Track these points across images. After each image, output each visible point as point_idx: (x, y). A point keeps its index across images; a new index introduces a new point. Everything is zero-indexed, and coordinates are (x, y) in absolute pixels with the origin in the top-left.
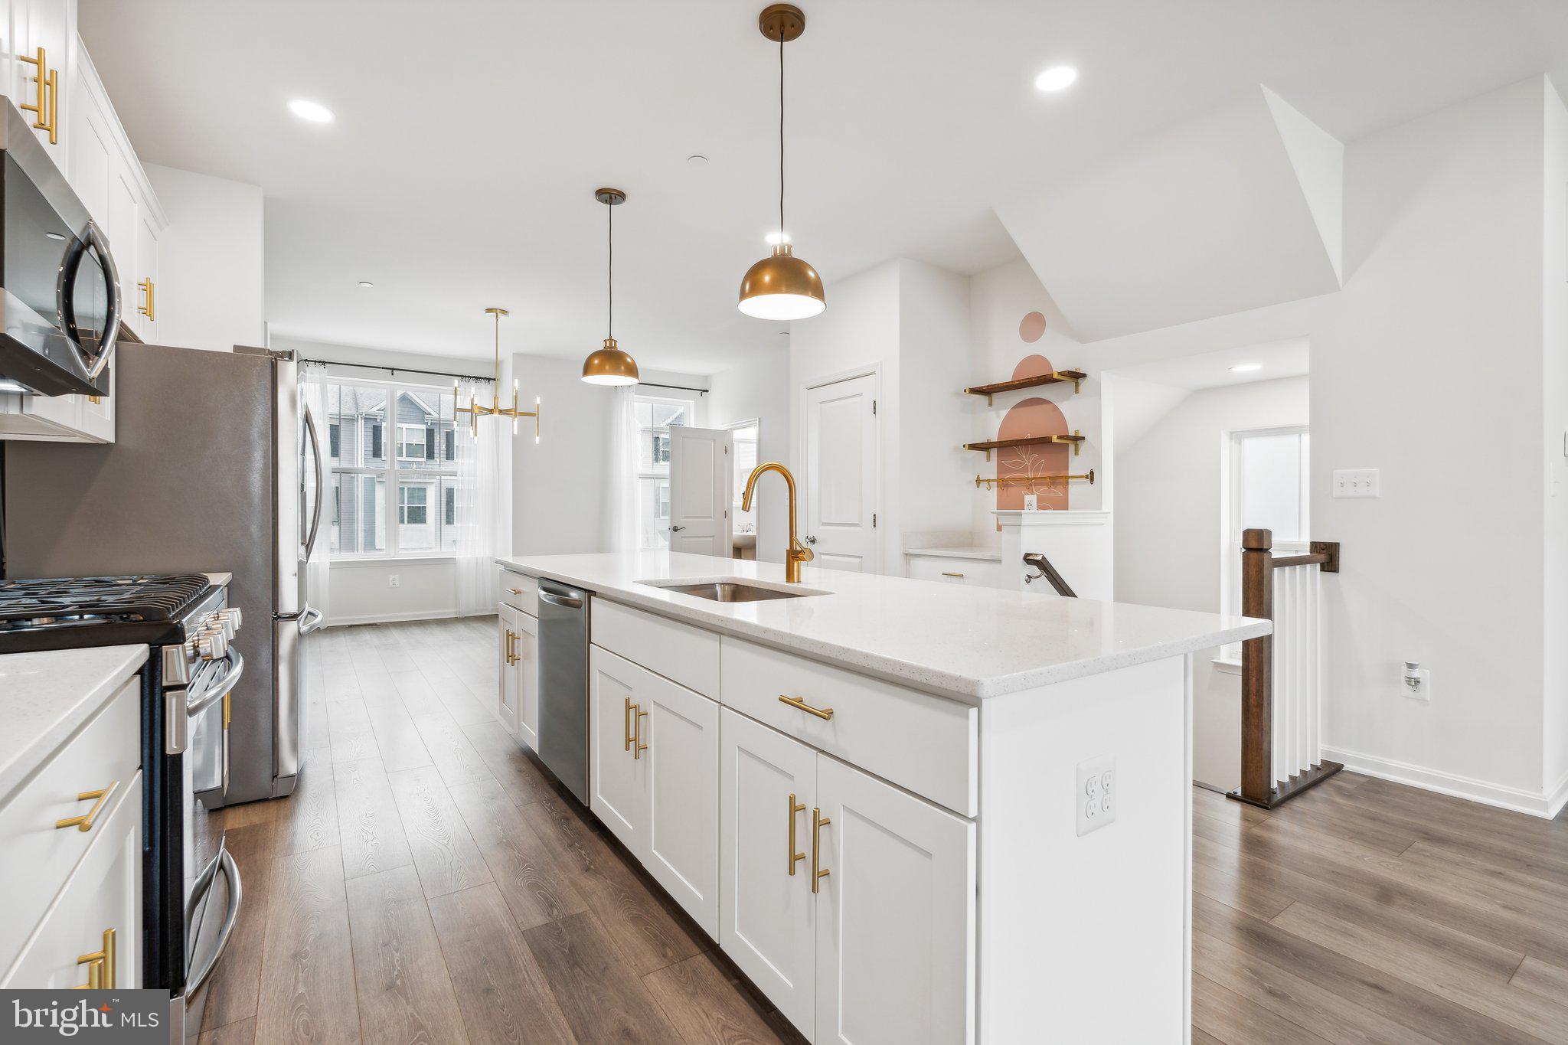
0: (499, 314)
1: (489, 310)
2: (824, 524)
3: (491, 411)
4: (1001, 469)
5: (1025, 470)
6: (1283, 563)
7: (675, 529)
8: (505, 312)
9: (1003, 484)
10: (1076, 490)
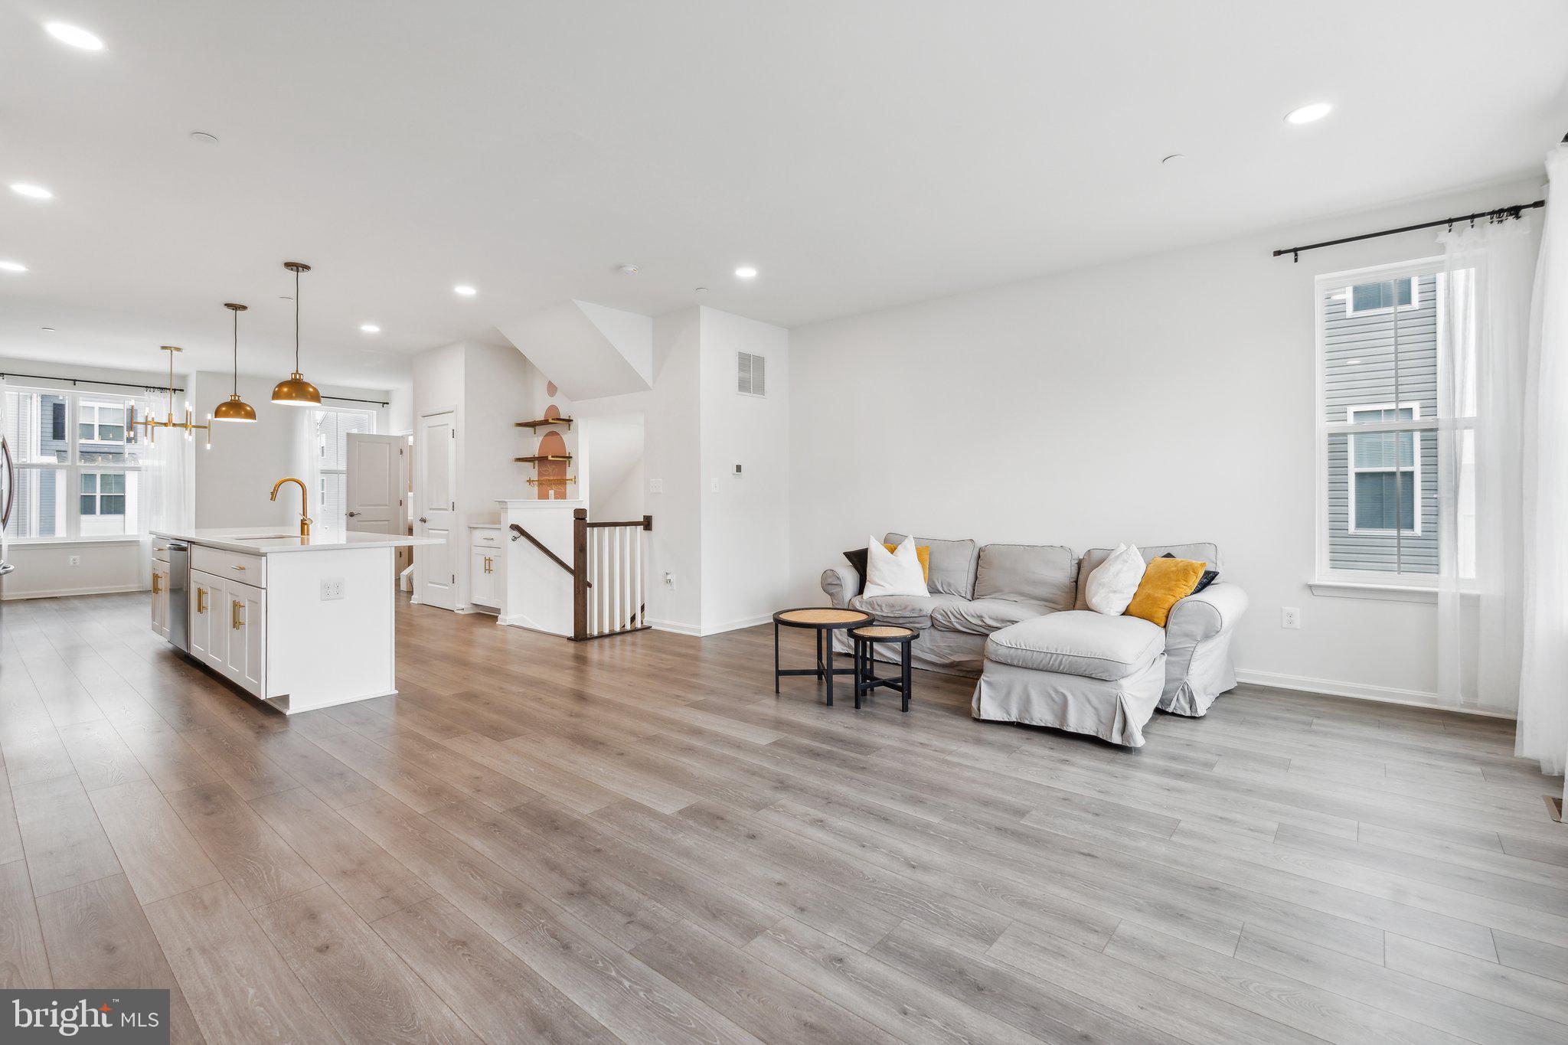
0: (173, 351)
1: (164, 348)
2: (430, 509)
3: (165, 425)
4: (540, 474)
5: (549, 475)
6: (593, 525)
7: (352, 515)
8: (178, 349)
9: (540, 483)
10: (569, 487)
